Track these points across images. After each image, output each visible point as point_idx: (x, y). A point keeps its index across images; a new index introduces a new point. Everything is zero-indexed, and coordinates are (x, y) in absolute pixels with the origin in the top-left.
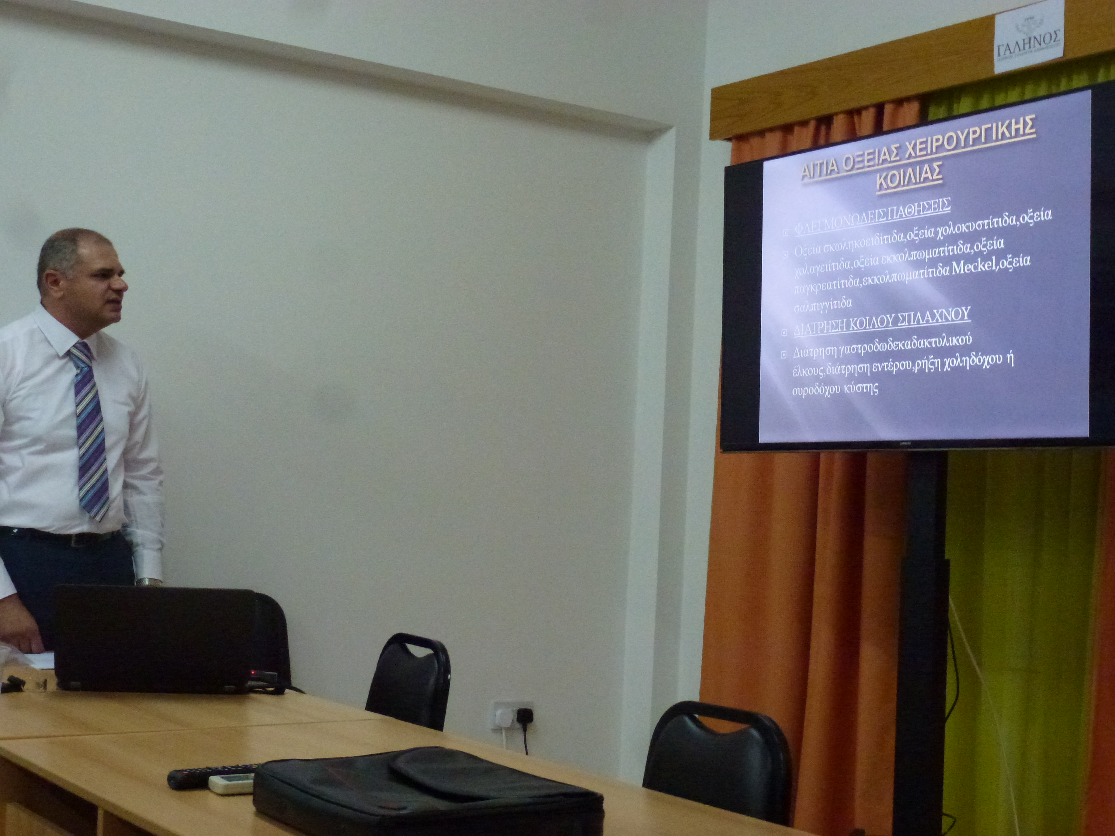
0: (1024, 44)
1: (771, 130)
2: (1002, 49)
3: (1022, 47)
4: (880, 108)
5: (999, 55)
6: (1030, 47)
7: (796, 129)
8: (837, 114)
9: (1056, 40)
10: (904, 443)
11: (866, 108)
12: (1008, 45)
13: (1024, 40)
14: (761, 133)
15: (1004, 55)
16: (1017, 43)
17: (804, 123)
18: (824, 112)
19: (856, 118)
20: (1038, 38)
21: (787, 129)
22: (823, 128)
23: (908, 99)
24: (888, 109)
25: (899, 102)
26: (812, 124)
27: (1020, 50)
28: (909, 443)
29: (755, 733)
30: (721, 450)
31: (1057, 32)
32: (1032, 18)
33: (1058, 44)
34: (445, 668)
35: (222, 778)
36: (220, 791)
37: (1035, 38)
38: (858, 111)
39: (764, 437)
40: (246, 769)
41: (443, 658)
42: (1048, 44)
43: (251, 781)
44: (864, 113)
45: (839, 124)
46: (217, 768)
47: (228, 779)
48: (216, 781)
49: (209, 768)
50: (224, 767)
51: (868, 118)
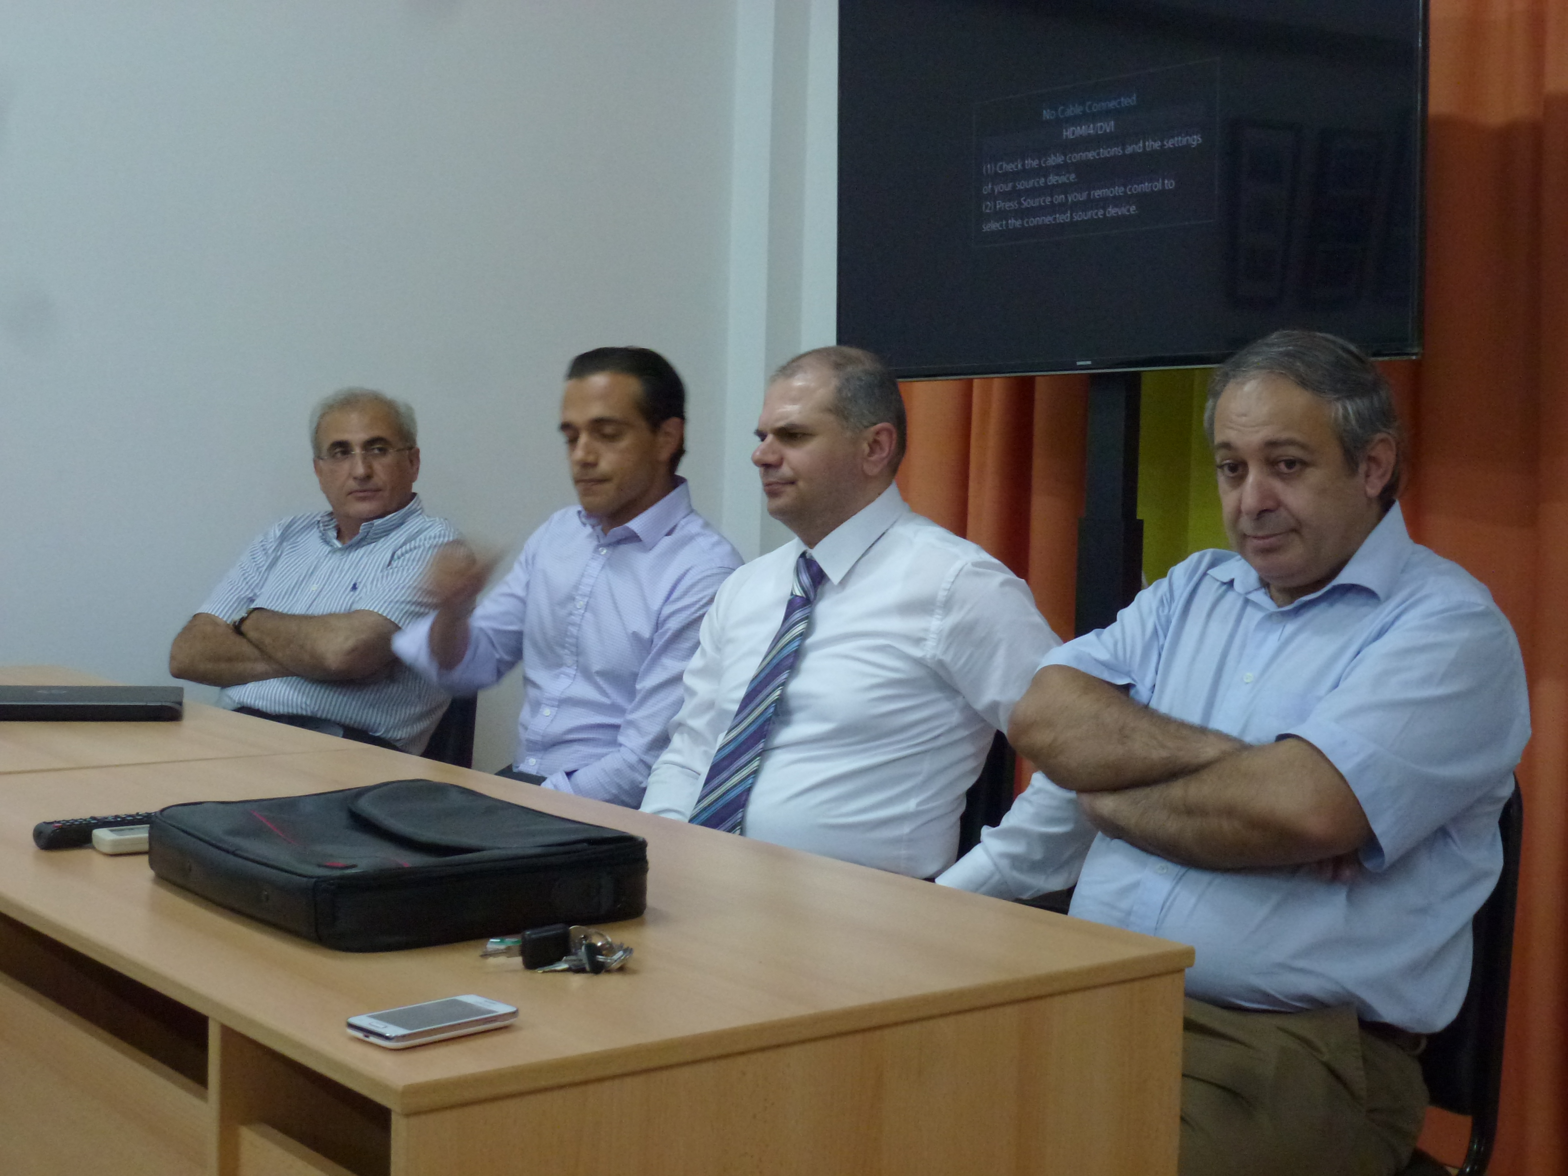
35: (111, 831)
36: (107, 849)
40: (141, 820)
43: (147, 834)
46: (106, 818)
47: (120, 832)
48: (102, 835)
49: (95, 819)
50: (117, 817)
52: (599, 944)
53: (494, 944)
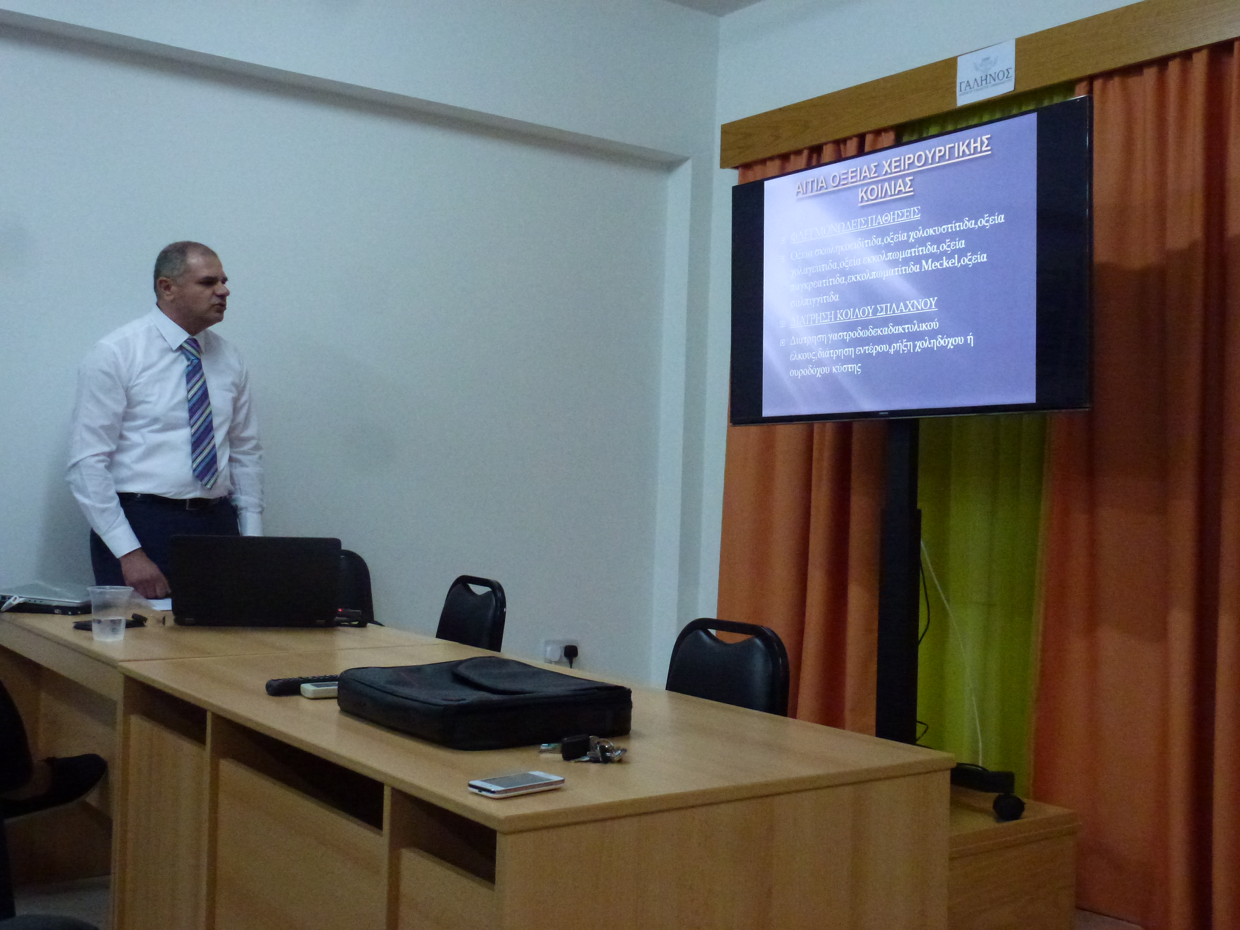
0: (982, 81)
1: (771, 159)
2: (963, 86)
3: (980, 84)
4: (861, 137)
5: (961, 91)
6: (986, 83)
7: (792, 157)
8: (826, 144)
9: (1008, 77)
10: (882, 413)
11: (850, 138)
12: (968, 82)
13: (981, 77)
14: (763, 162)
15: (965, 90)
16: (976, 80)
17: (798, 152)
18: (815, 143)
19: (842, 146)
20: (993, 76)
21: (785, 157)
22: (815, 156)
23: (885, 130)
24: (869, 138)
25: (878, 133)
26: (806, 153)
27: (978, 86)
28: (887, 413)
29: (758, 642)
30: (731, 424)
31: (1009, 70)
32: (988, 59)
33: (1010, 80)
34: (502, 603)
35: (312, 685)
36: (310, 696)
37: (990, 75)
38: (844, 141)
39: (767, 412)
40: (332, 679)
41: (499, 595)
42: (1001, 80)
43: (337, 687)
44: (849, 143)
45: (828, 152)
46: (308, 678)
47: (317, 686)
48: (308, 688)
49: (301, 678)
50: (314, 677)
51: (852, 146)
52: (607, 747)
53: (544, 746)
